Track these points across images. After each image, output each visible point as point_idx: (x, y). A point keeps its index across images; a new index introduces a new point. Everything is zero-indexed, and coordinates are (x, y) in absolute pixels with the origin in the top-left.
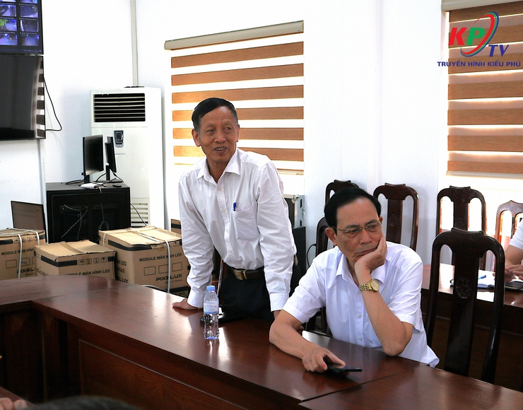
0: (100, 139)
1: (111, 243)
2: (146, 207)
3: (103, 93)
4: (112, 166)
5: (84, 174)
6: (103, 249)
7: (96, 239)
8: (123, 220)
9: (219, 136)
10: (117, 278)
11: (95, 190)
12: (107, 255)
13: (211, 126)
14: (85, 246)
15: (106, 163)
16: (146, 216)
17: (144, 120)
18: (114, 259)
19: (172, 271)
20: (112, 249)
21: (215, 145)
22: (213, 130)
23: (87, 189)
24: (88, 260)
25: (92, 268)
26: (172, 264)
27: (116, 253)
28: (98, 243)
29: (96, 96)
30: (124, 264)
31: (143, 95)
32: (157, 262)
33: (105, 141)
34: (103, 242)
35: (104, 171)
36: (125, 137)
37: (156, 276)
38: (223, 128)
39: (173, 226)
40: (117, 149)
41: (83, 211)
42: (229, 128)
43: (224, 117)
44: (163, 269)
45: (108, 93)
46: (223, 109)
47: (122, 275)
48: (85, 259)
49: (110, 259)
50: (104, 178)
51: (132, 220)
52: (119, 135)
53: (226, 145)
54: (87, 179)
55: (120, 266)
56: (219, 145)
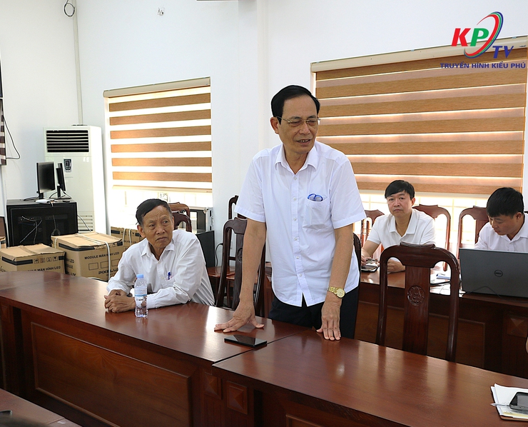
0: (52, 165)
1: (61, 245)
2: (91, 218)
3: (54, 130)
4: (62, 186)
5: (38, 192)
6: (55, 250)
7: (49, 243)
8: (72, 228)
9: (160, 229)
10: (67, 272)
11: (48, 205)
12: (58, 255)
13: (152, 222)
14: (40, 248)
15: (57, 184)
16: (91, 225)
17: (88, 151)
18: (64, 258)
19: (112, 266)
20: (62, 250)
21: (157, 237)
22: (154, 225)
23: (41, 204)
24: (42, 259)
25: (45, 265)
26: (111, 261)
27: (66, 253)
28: (51, 246)
29: (48, 132)
30: (72, 261)
31: (87, 132)
32: (99, 259)
33: (56, 167)
34: (55, 245)
35: (56, 190)
36: (72, 164)
37: (98, 270)
38: (161, 222)
39: (112, 232)
40: (65, 173)
41: (38, 222)
42: (166, 222)
43: (162, 214)
44: (104, 265)
45: (58, 130)
46: (160, 208)
47: (70, 270)
48: (40, 258)
49: (60, 258)
50: (56, 196)
51: (79, 229)
52: (68, 162)
53: (166, 235)
54: (41, 196)
55: (69, 263)
56: (160, 237)
